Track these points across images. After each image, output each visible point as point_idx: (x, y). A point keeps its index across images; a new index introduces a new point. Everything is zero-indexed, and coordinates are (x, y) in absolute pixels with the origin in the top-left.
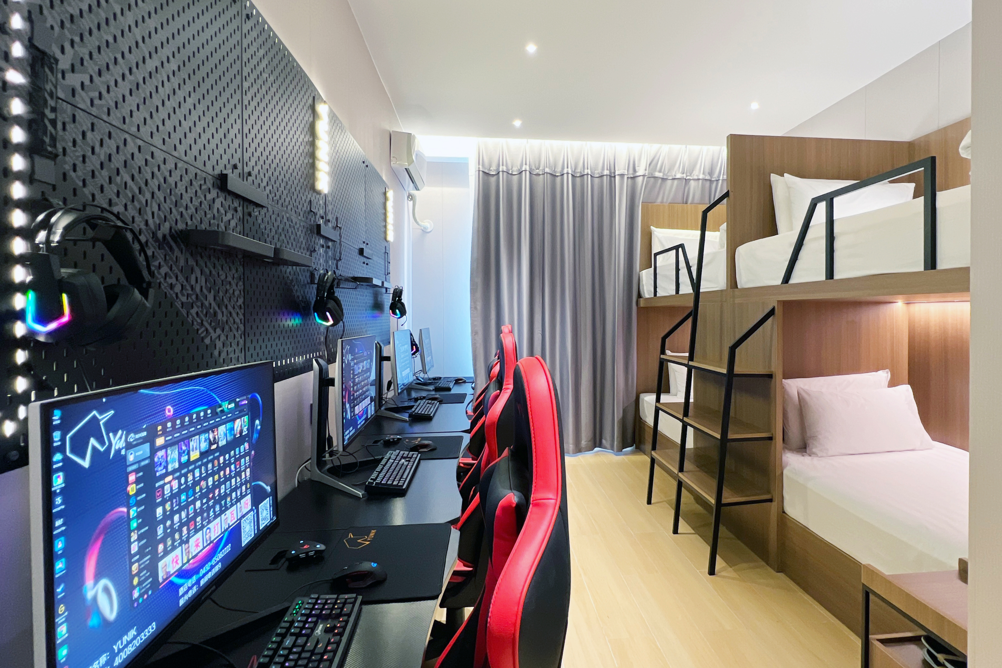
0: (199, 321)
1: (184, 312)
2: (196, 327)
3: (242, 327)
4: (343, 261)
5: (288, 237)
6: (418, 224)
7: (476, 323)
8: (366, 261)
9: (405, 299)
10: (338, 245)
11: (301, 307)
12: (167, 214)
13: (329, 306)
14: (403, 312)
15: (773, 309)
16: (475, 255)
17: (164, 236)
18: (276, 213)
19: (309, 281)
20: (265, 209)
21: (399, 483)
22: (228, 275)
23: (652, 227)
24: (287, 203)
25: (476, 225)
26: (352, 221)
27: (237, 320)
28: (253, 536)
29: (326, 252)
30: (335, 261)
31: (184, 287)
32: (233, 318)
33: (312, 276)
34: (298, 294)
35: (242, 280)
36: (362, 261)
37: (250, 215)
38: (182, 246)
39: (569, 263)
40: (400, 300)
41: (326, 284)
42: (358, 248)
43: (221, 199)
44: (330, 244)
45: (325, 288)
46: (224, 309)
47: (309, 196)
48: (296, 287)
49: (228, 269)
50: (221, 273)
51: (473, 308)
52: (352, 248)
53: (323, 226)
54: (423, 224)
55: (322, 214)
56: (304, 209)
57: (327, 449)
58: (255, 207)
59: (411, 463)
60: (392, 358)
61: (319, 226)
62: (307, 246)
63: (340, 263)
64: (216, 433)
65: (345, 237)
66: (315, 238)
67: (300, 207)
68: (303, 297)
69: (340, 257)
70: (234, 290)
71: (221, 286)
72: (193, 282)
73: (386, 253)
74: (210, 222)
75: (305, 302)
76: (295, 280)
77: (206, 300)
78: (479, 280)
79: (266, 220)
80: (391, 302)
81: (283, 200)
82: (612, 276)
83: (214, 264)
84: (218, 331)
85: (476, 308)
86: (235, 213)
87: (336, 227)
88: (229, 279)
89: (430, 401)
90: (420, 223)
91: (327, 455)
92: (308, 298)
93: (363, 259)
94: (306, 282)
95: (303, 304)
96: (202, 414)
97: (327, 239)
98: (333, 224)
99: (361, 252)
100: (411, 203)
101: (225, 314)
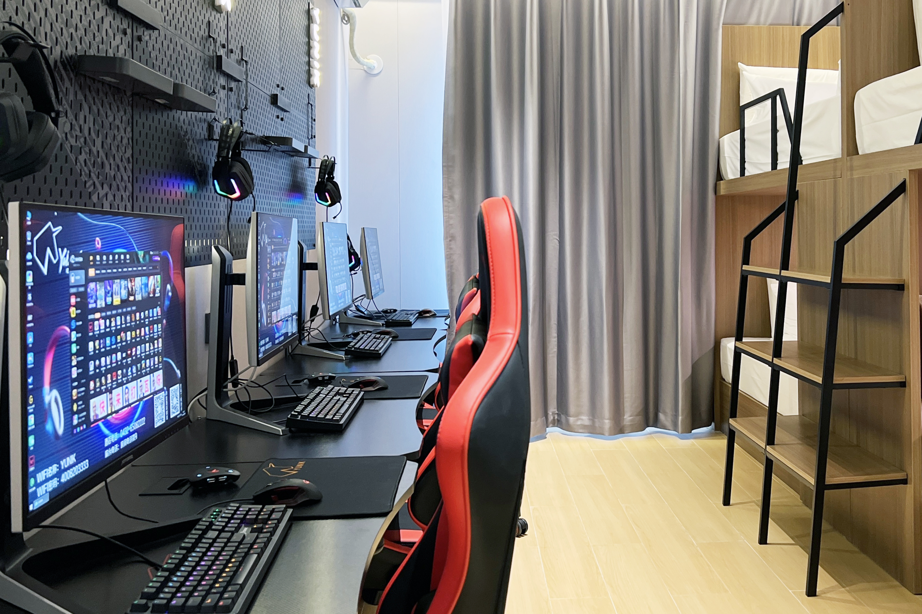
0: (88, 172)
1: (72, 157)
2: (84, 178)
3: (129, 186)
4: (249, 111)
5: (182, 73)
6: (359, 61)
7: (451, 222)
8: (282, 114)
9: (338, 177)
10: (243, 87)
11: (196, 171)
12: (58, 36)
13: (235, 170)
14: (336, 198)
15: (904, 183)
16: (451, 112)
17: (56, 62)
18: (168, 38)
19: (206, 137)
20: (156, 32)
21: (334, 417)
22: (116, 117)
23: (739, 63)
24: (181, 25)
25: (452, 64)
26: (262, 53)
27: (126, 178)
28: (164, 422)
29: (228, 97)
30: (240, 112)
31: (73, 127)
32: (121, 173)
33: (210, 128)
34: (194, 151)
35: (131, 125)
36: (276, 114)
37: (140, 39)
38: (72, 75)
39: (603, 124)
40: (331, 179)
41: (231, 140)
42: (269, 93)
43: (110, 18)
44: (233, 85)
45: (229, 146)
46: (112, 161)
47: (207, 16)
48: (191, 142)
49: (116, 109)
50: (109, 113)
51: (448, 197)
52: (261, 93)
53: (224, 57)
54: (366, 60)
55: (223, 42)
56: (202, 32)
57: (229, 377)
58: (145, 29)
59: (350, 400)
60: (320, 266)
61: (219, 58)
62: (205, 85)
63: (245, 114)
64: (133, 284)
65: (253, 75)
66: (215, 75)
67: (196, 30)
68: (198, 157)
69: (246, 105)
70: (122, 137)
71: (109, 130)
72: (82, 122)
73: (310, 105)
74: (98, 47)
75: (201, 164)
76: (189, 132)
77: (94, 146)
78: (457, 152)
79: (157, 47)
80: (317, 181)
81: (176, 20)
82: (674, 144)
83: (102, 101)
84: (106, 187)
85: (452, 197)
86: (123, 36)
87: (241, 61)
88: (117, 122)
89: (378, 336)
90: (361, 59)
91: (230, 386)
92: (205, 159)
93: (276, 112)
94: (202, 137)
95: (198, 167)
96: (122, 257)
97: (229, 77)
98: (237, 57)
99: (274, 99)
100: (347, 28)
101: (112, 167)
